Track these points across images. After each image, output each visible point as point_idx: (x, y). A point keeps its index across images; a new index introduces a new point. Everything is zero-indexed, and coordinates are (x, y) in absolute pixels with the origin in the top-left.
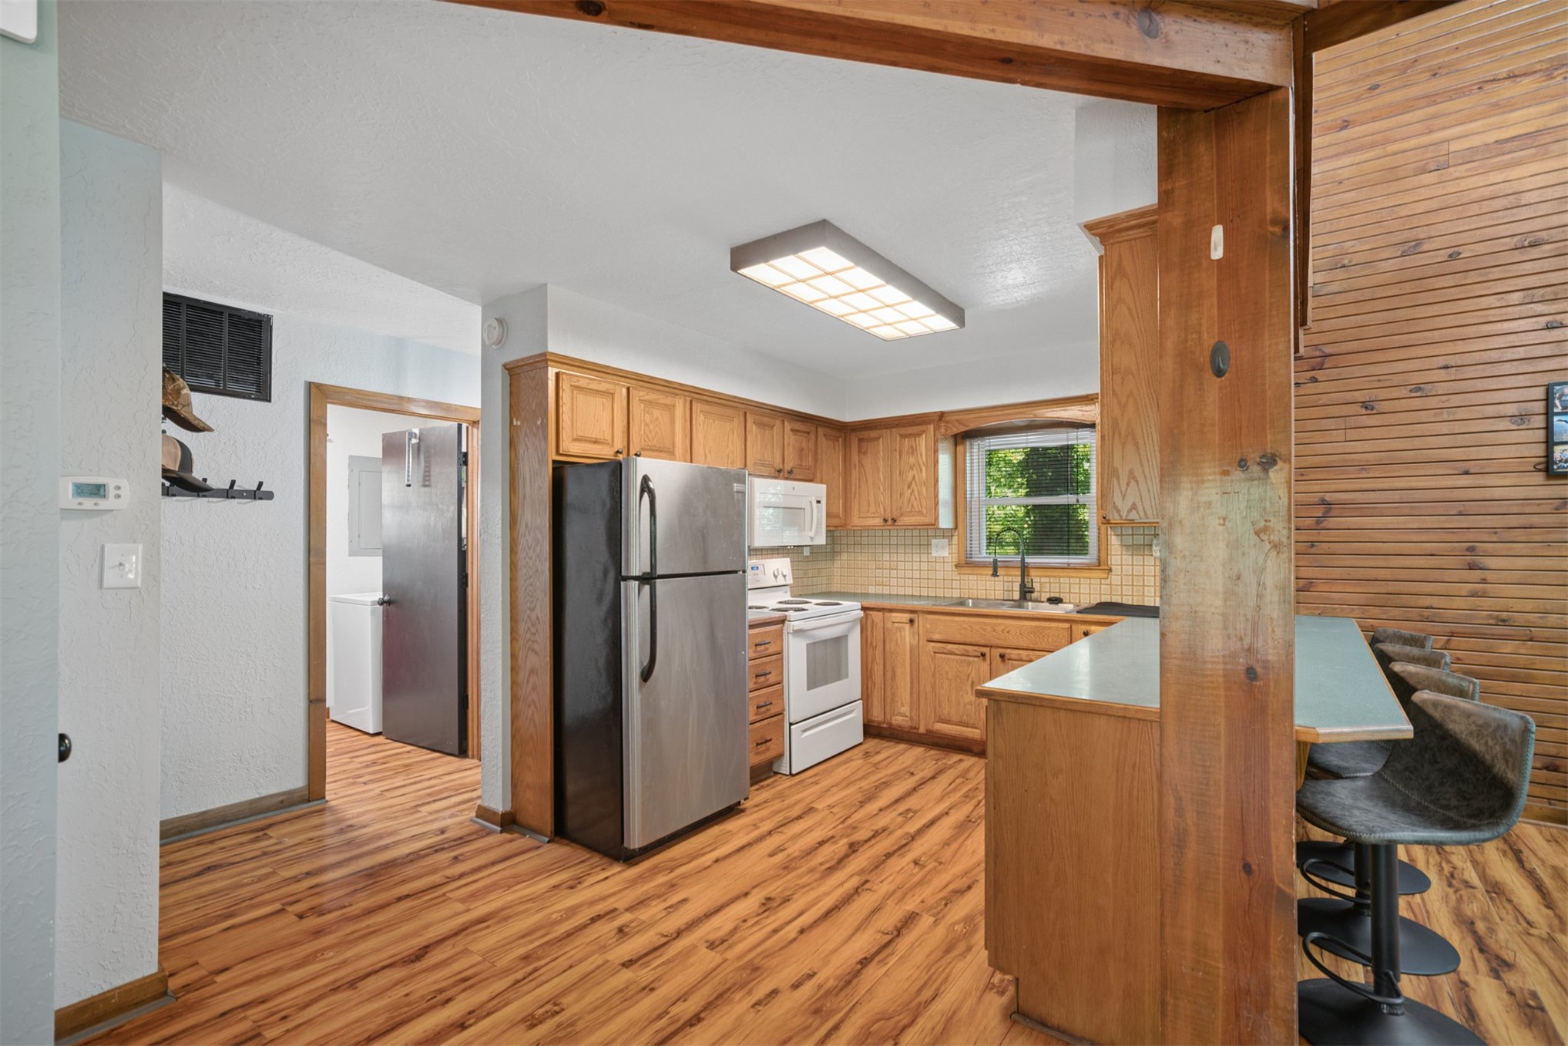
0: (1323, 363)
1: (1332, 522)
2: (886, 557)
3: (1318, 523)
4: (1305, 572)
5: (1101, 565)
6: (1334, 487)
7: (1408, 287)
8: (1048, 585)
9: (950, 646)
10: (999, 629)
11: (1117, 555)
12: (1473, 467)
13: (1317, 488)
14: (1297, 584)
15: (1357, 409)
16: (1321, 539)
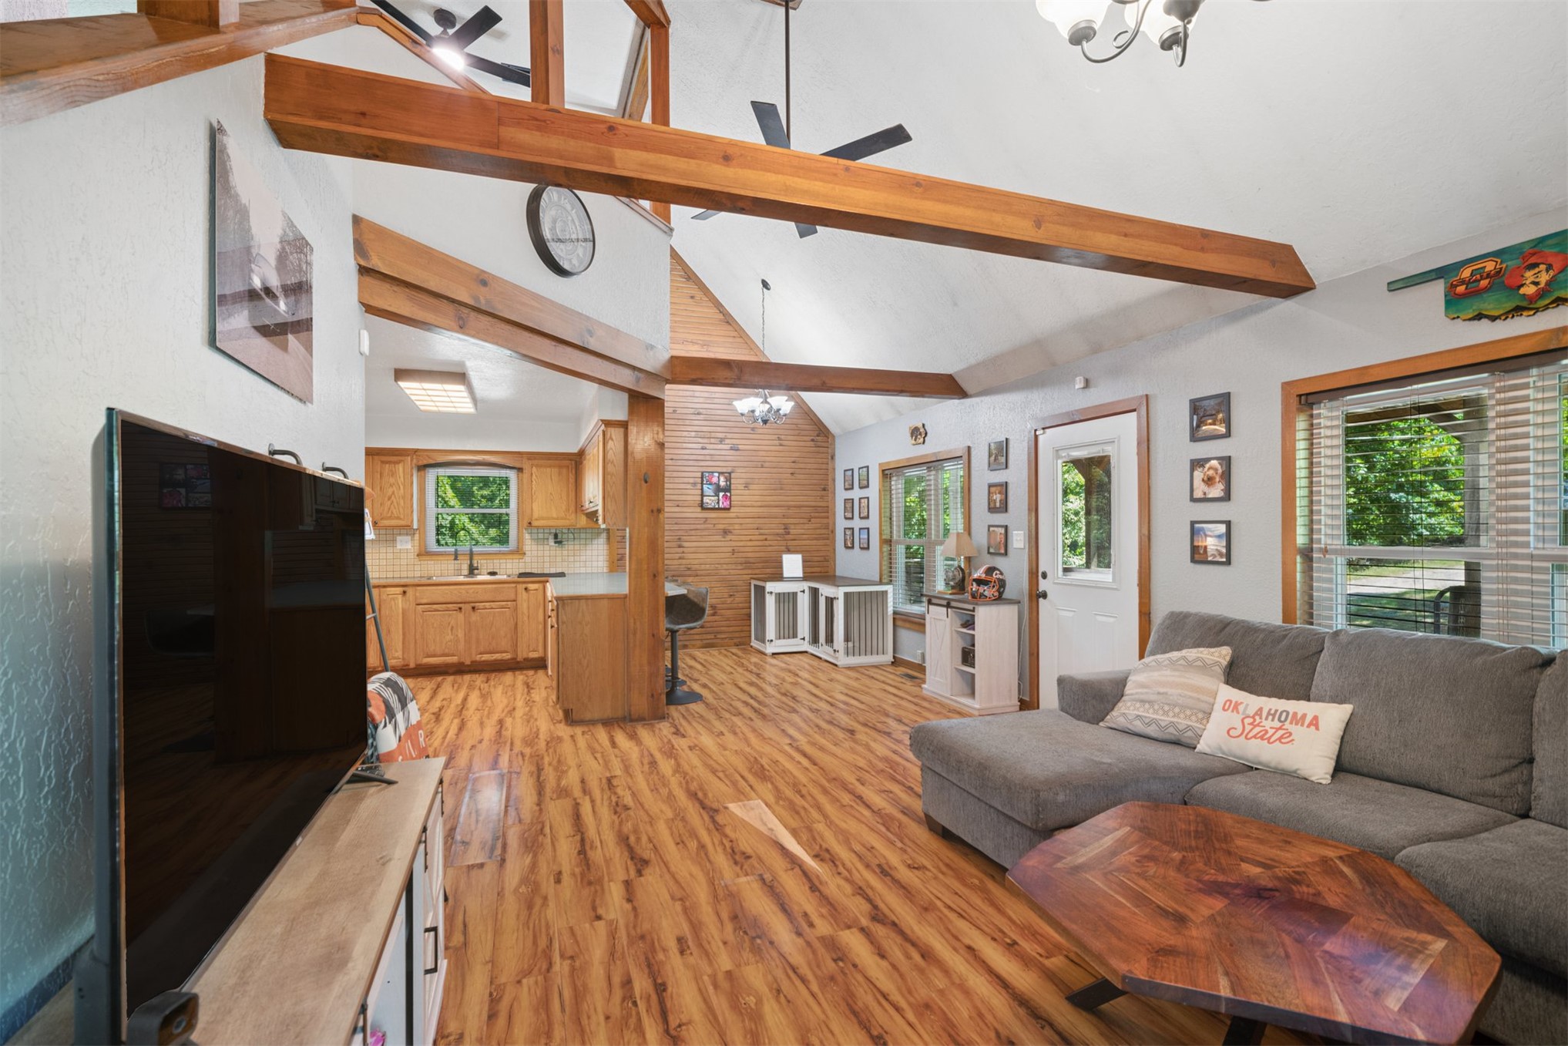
5: (519, 552)
8: (486, 564)
9: (435, 606)
10: (471, 591)
11: (529, 546)
12: (680, 503)
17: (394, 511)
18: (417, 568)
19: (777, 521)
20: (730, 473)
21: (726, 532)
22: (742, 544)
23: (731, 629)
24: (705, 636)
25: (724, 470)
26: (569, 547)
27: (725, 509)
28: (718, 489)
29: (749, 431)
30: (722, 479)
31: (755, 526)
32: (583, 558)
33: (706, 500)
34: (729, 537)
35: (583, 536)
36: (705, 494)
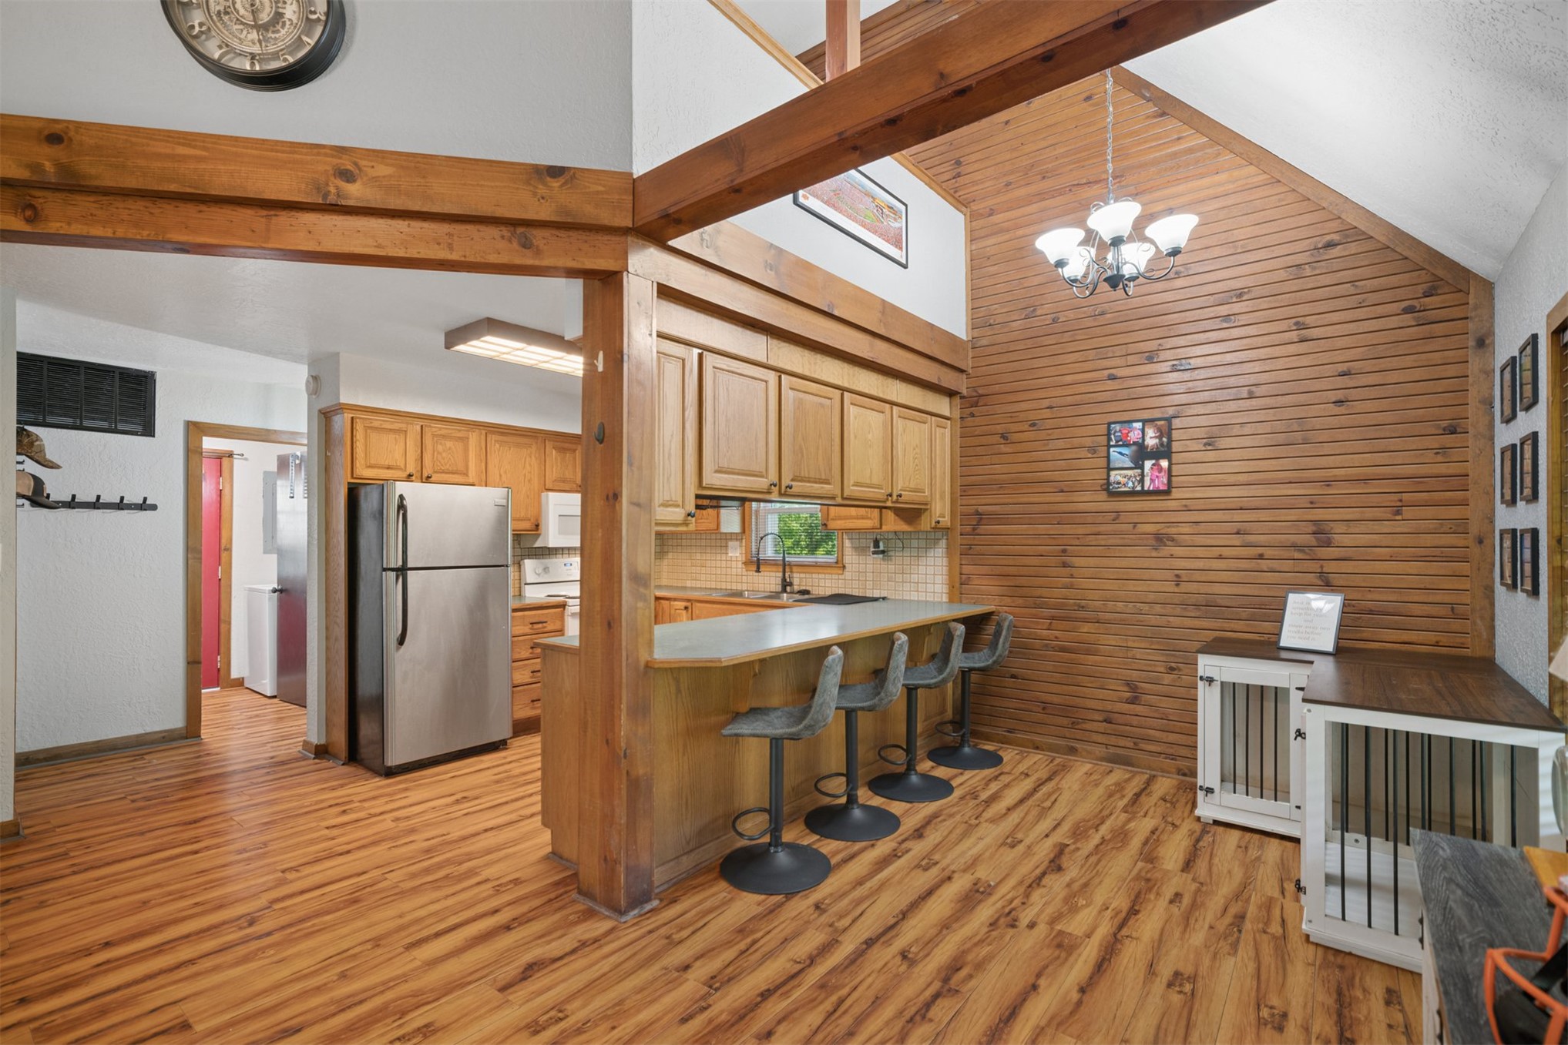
0: (977, 402)
1: (983, 529)
2: (698, 556)
3: (974, 529)
4: (967, 569)
5: (840, 564)
6: (984, 501)
7: (1029, 343)
11: (850, 556)
12: (1066, 486)
13: (973, 502)
14: (961, 578)
15: (997, 438)
16: (976, 543)
18: (745, 580)
19: (1293, 515)
20: (1169, 420)
21: (1160, 539)
22: (1200, 564)
23: (1172, 738)
24: (1113, 740)
25: (1157, 414)
26: (899, 559)
27: (1156, 492)
28: (1141, 454)
29: (1217, 324)
30: (1150, 432)
31: (1235, 527)
32: (914, 577)
33: (1115, 476)
34: (1166, 551)
35: (914, 543)
36: (1112, 466)
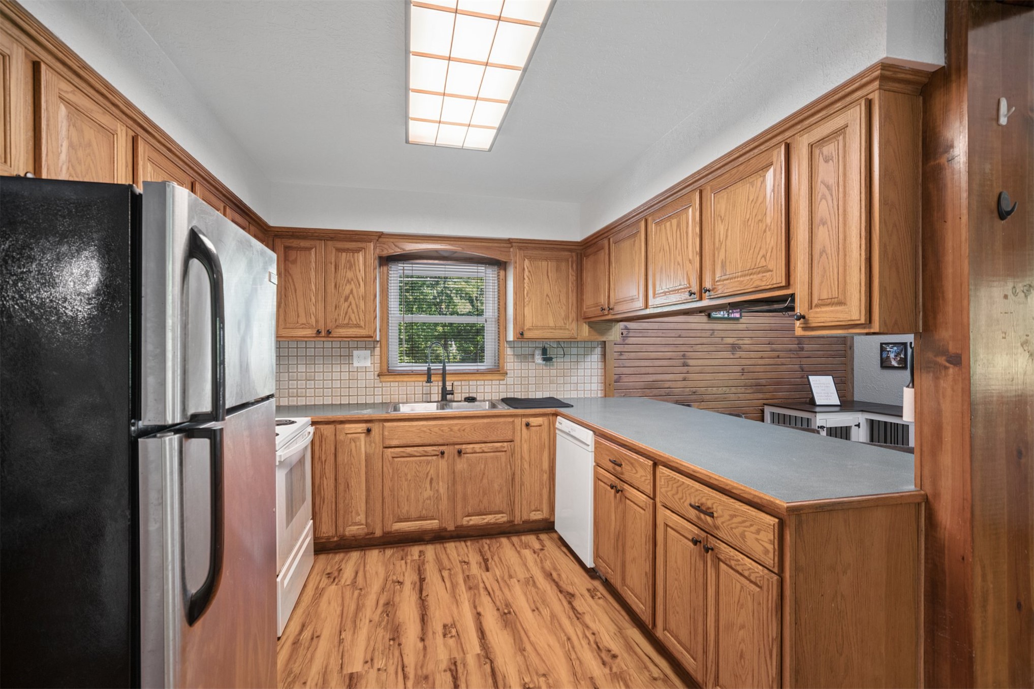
3: (624, 340)
4: (619, 370)
5: (498, 371)
8: (460, 387)
9: (409, 450)
10: (456, 428)
11: (511, 364)
14: (614, 378)
16: (626, 350)
17: (353, 318)
18: (378, 391)
21: (735, 347)
22: (751, 362)
26: (560, 364)
31: (766, 340)
32: (574, 379)
35: (574, 351)
